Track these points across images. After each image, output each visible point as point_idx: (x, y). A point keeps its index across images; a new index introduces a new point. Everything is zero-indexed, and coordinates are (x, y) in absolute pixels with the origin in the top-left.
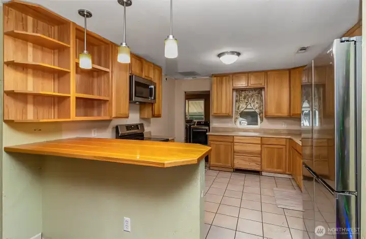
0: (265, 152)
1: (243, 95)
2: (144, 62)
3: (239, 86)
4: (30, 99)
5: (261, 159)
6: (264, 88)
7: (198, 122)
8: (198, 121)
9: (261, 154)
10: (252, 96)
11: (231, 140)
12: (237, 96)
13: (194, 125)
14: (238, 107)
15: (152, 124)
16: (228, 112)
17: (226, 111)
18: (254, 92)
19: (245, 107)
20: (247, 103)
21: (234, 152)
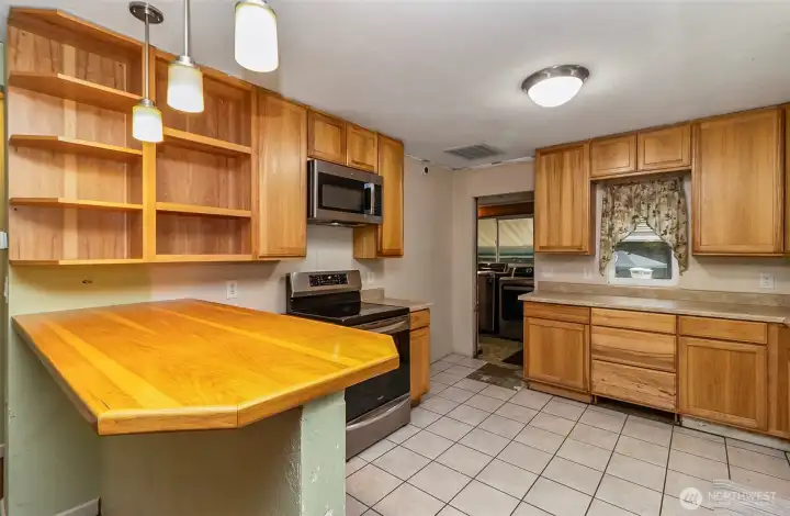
0: (689, 361)
1: (624, 198)
2: (350, 129)
3: (613, 171)
4: (70, 217)
5: (677, 379)
6: (690, 171)
7: (518, 269)
8: (519, 265)
9: (676, 364)
10: (651, 198)
11: (584, 319)
12: (606, 200)
13: (509, 275)
14: (611, 229)
15: (386, 271)
16: (577, 243)
17: (573, 239)
18: (658, 187)
19: (630, 229)
20: (635, 217)
21: (592, 351)
